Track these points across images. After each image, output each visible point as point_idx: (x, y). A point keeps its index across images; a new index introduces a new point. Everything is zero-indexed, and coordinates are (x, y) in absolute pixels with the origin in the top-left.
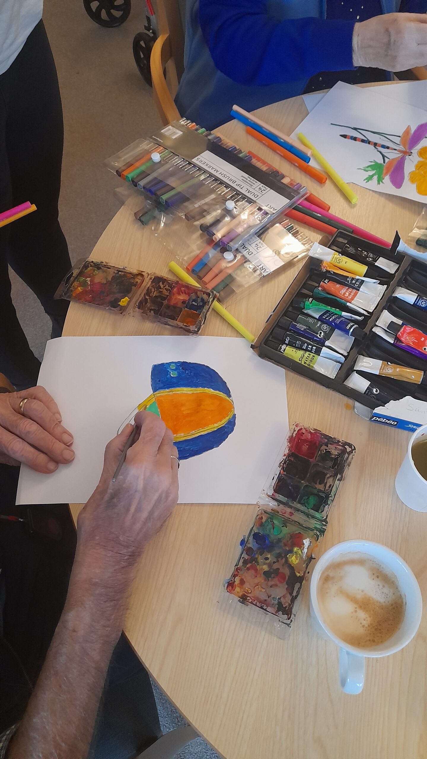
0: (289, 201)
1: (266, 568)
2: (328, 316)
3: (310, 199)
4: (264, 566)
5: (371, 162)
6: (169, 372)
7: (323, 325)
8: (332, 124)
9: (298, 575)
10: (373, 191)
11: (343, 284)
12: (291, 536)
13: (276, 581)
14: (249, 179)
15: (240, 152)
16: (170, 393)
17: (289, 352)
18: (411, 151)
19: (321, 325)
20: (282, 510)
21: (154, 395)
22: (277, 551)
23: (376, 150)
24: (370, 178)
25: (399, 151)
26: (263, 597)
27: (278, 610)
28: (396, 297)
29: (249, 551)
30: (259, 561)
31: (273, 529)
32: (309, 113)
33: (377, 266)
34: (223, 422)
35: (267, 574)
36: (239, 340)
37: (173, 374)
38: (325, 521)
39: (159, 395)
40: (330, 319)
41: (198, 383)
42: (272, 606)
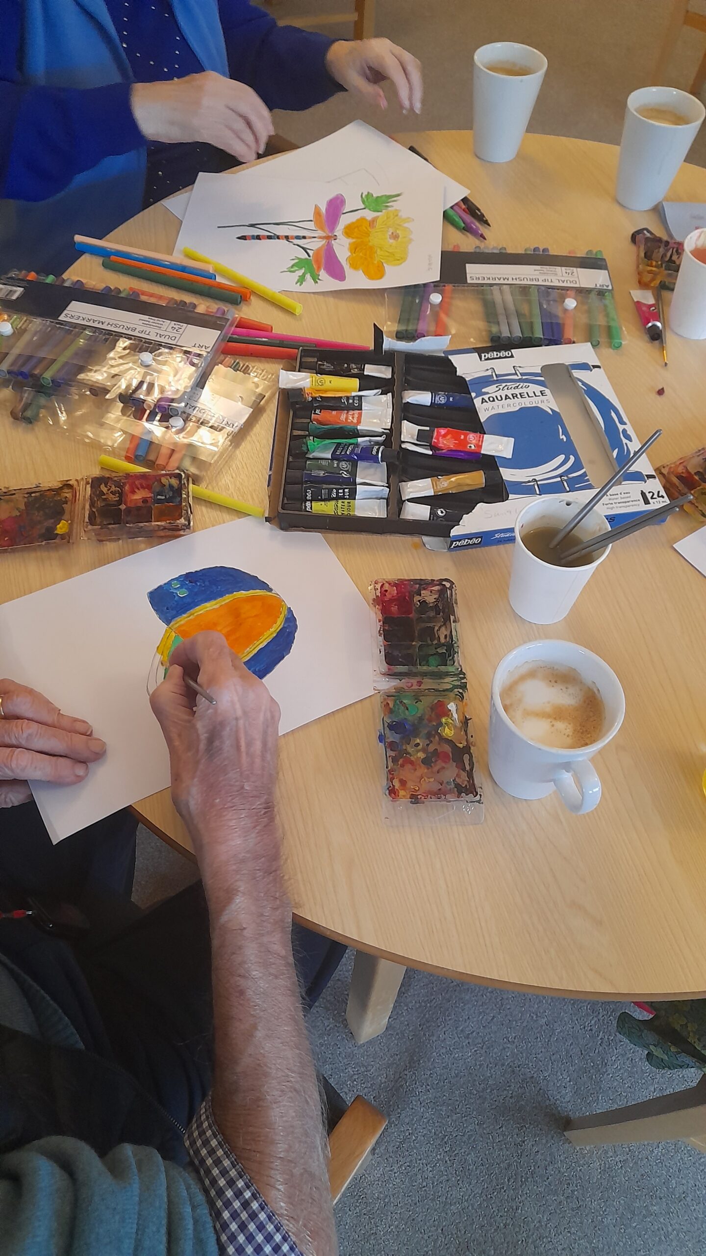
0: (220, 332)
1: (421, 755)
2: (342, 450)
3: (241, 324)
4: (419, 754)
5: (293, 259)
6: (173, 593)
7: (341, 464)
8: (219, 227)
9: (461, 746)
10: (314, 293)
11: (339, 409)
12: (432, 709)
13: (440, 764)
14: (151, 321)
15: (119, 291)
16: (190, 618)
17: (318, 507)
18: (335, 234)
19: (338, 465)
20: (408, 684)
21: (170, 628)
22: (424, 731)
23: (291, 244)
24: (302, 280)
25: (320, 237)
26: (436, 787)
27: (460, 793)
28: (408, 402)
29: (391, 746)
30: (410, 751)
31: (408, 709)
32: (182, 222)
33: (368, 375)
34: (279, 622)
35: (426, 762)
36: (244, 520)
37: (182, 593)
38: (461, 672)
39: (177, 625)
40: (346, 452)
41: (220, 591)
42: (450, 791)
